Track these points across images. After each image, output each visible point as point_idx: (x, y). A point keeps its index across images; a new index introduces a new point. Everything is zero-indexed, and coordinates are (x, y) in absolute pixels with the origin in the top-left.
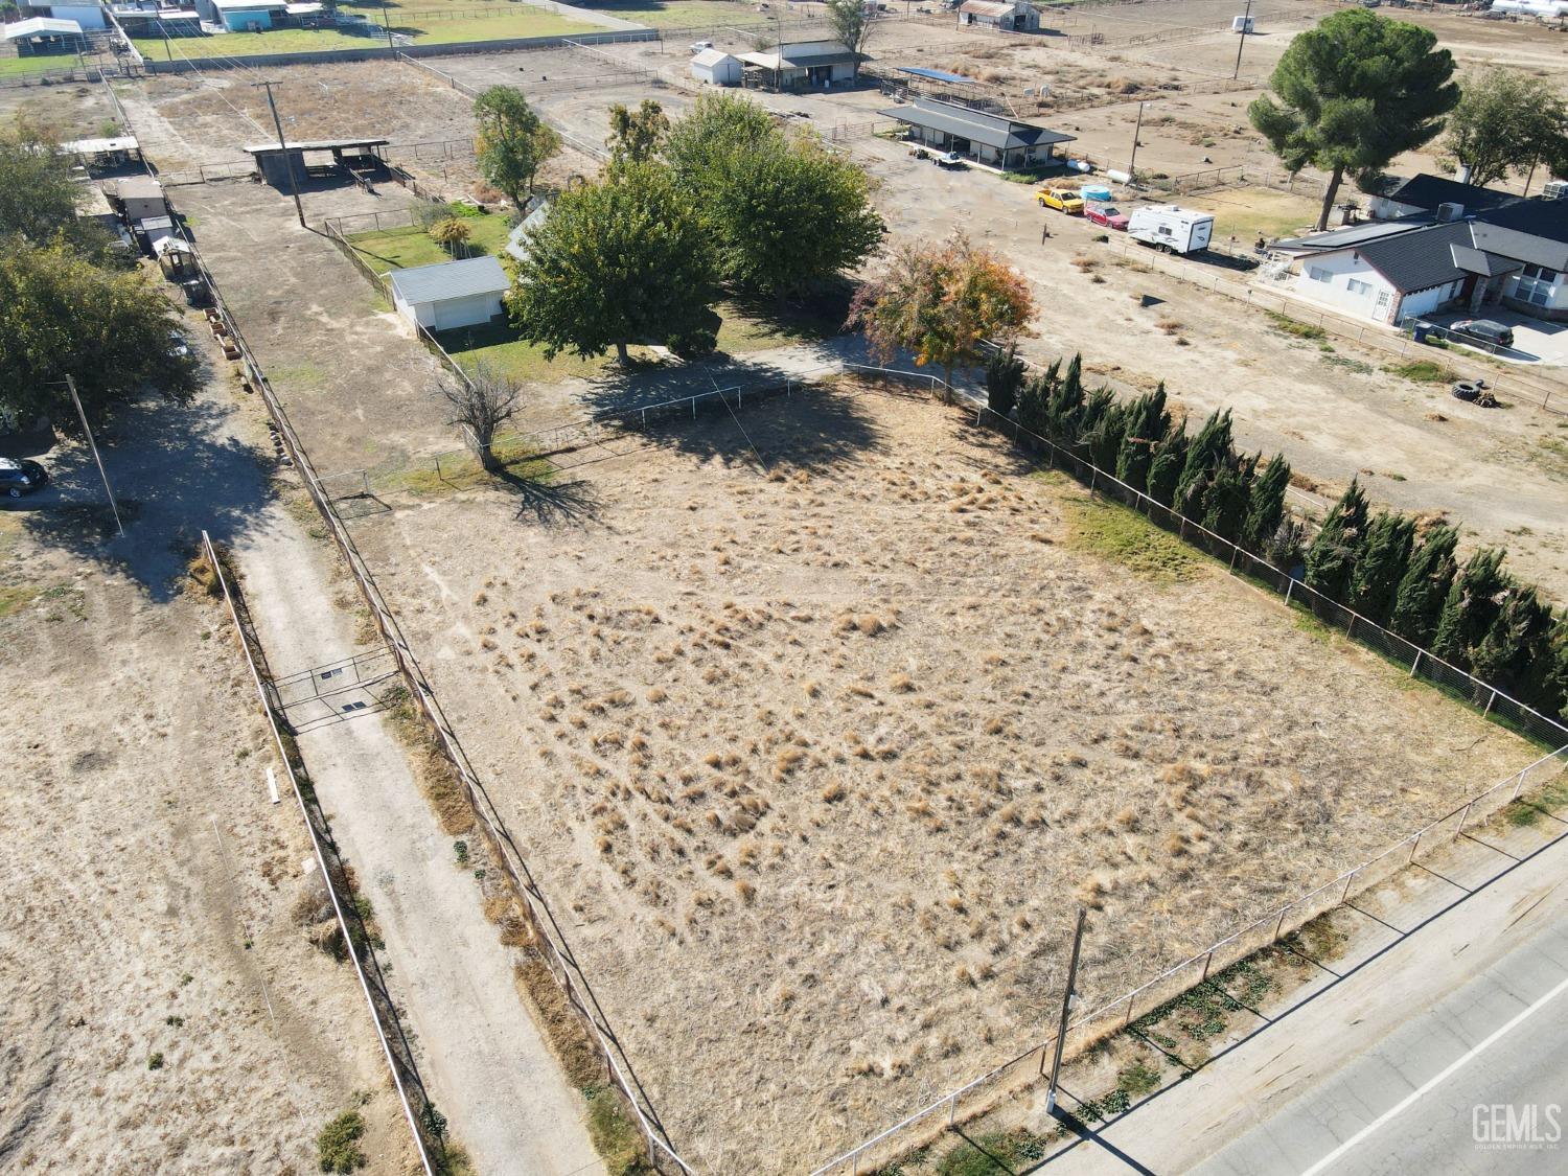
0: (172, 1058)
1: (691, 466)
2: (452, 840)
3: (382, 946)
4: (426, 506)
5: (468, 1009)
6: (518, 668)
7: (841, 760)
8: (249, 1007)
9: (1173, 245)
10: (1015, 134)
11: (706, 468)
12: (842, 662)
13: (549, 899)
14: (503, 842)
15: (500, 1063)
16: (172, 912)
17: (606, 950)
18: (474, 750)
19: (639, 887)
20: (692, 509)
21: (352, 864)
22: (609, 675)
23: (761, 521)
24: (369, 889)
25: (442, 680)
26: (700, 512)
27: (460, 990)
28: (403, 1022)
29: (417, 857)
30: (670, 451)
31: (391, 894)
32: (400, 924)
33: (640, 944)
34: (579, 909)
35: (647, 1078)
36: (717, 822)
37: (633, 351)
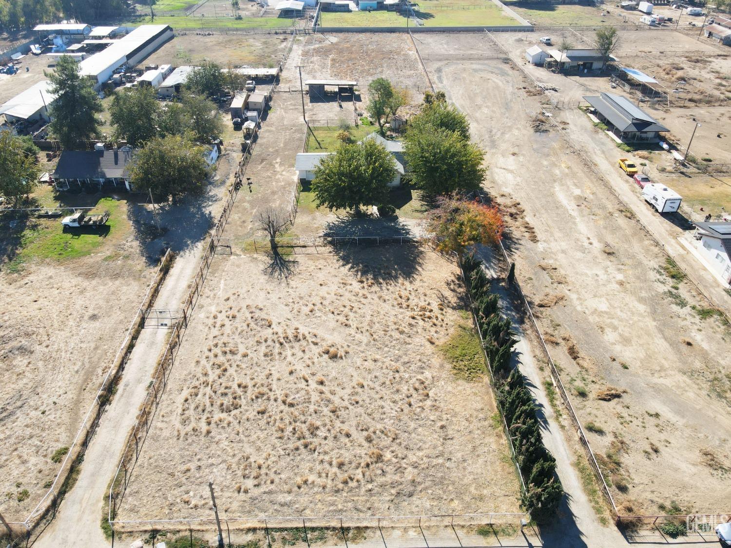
0: (47, 413)
1: (337, 266)
2: (151, 379)
3: (110, 404)
4: (243, 256)
5: (114, 432)
6: (216, 328)
7: (276, 400)
8: (71, 407)
9: (657, 207)
10: (634, 124)
11: (342, 269)
12: (311, 364)
13: (158, 409)
14: (162, 385)
15: (107, 452)
16: (77, 372)
17: (158, 432)
18: (181, 353)
19: (183, 417)
20: (321, 285)
21: (123, 376)
22: (239, 341)
23: (339, 298)
24: (121, 387)
25: (193, 325)
26: (323, 287)
27: (116, 427)
28: (97, 429)
29: (139, 381)
30: (336, 257)
31: (125, 389)
32: (119, 400)
33: (168, 435)
34: (163, 416)
35: (134, 473)
36: (222, 405)
37: (362, 208)
